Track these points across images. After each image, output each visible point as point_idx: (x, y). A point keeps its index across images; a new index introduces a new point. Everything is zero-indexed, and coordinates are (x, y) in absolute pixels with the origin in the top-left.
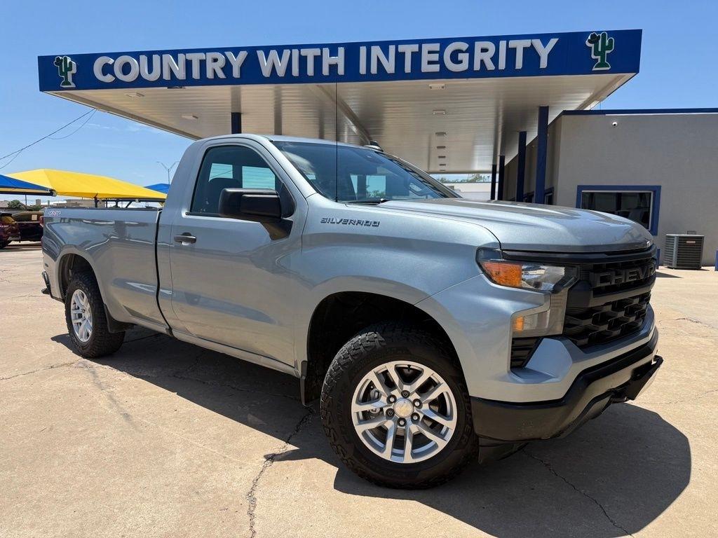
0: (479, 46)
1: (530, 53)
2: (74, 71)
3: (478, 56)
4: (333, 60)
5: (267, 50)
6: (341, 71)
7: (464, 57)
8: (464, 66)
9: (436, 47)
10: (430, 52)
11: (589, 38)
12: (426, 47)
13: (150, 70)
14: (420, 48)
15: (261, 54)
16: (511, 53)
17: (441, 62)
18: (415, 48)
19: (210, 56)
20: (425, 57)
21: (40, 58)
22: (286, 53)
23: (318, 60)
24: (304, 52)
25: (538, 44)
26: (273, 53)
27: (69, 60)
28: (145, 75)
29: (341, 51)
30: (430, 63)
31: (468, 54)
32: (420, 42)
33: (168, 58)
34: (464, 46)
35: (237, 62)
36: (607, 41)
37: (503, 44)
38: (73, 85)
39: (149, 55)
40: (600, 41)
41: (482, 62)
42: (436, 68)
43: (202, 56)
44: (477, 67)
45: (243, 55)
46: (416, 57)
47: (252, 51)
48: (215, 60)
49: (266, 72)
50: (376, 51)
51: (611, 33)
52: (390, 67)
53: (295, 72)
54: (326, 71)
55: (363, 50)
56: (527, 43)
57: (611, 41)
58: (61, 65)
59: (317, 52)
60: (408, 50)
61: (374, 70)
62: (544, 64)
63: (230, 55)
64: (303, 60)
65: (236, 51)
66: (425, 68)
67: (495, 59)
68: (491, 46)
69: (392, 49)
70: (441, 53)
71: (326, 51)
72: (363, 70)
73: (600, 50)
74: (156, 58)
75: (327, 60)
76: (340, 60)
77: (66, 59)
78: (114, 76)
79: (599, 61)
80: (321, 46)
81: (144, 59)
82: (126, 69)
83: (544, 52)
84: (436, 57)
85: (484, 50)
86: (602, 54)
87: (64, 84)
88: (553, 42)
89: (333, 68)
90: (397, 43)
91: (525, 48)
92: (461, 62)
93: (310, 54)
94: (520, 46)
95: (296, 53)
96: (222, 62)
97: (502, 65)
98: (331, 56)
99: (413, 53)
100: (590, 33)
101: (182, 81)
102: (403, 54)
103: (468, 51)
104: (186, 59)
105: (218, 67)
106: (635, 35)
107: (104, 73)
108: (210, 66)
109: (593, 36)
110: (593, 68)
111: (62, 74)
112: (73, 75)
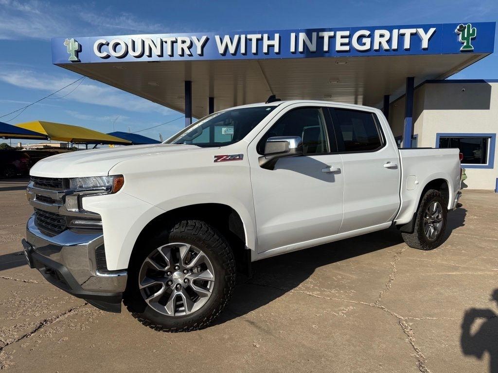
0: (377, 33)
2: (78, 49)
3: (377, 40)
4: (271, 42)
5: (222, 35)
6: (276, 50)
7: (367, 41)
8: (367, 47)
9: (347, 33)
10: (342, 37)
11: (458, 27)
12: (339, 34)
13: (135, 49)
14: (335, 34)
15: (217, 38)
16: (401, 36)
17: (350, 44)
18: (332, 34)
19: (180, 39)
20: (339, 40)
22: (236, 37)
24: (249, 36)
25: (421, 31)
26: (227, 38)
28: (132, 53)
29: (277, 36)
30: (342, 44)
31: (369, 39)
32: (335, 30)
33: (148, 41)
34: (367, 33)
35: (199, 44)
36: (471, 30)
37: (395, 32)
38: (77, 60)
40: (466, 30)
41: (380, 43)
42: (347, 48)
43: (174, 39)
44: (376, 47)
45: (204, 38)
46: (332, 39)
48: (184, 42)
49: (221, 50)
50: (303, 36)
51: (474, 25)
52: (313, 47)
53: (243, 50)
55: (293, 35)
56: (414, 31)
57: (474, 30)
58: (69, 44)
59: (259, 36)
60: (326, 35)
61: (301, 49)
62: (425, 44)
63: (194, 38)
64: (248, 42)
65: (199, 36)
66: (338, 48)
67: (389, 42)
68: (386, 33)
69: (314, 35)
70: (350, 37)
71: (266, 36)
72: (293, 49)
73: (466, 36)
74: (140, 41)
75: (266, 42)
76: (276, 42)
78: (108, 52)
79: (465, 44)
80: (262, 32)
81: (130, 41)
82: (117, 47)
84: (346, 40)
85: (382, 36)
86: (467, 39)
87: (71, 58)
88: (432, 30)
89: (270, 47)
90: (318, 31)
91: (412, 34)
92: (364, 44)
93: (254, 37)
94: (408, 32)
95: (243, 37)
96: (188, 44)
97: (395, 46)
98: (269, 39)
99: (330, 37)
100: (458, 24)
101: (159, 57)
102: (322, 38)
103: (369, 36)
104: (162, 41)
105: (186, 47)
106: (492, 25)
107: (101, 51)
108: (180, 46)
109: (461, 27)
110: (461, 49)
111: (70, 51)
112: (78, 52)
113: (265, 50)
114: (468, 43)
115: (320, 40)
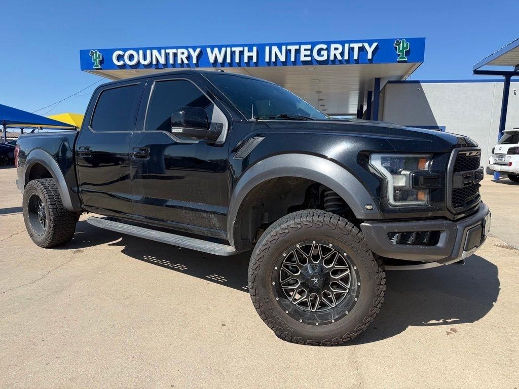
0: (333, 46)
1: (362, 51)
2: (101, 58)
3: (333, 52)
4: (250, 54)
5: (212, 48)
6: (255, 60)
7: (325, 53)
8: (325, 58)
9: (309, 47)
10: (305, 50)
11: (395, 42)
12: (303, 47)
13: (145, 59)
14: (300, 47)
15: (209, 50)
16: (351, 50)
17: (311, 55)
18: (297, 47)
19: (180, 51)
20: (303, 53)
21: (81, 51)
22: (223, 50)
23: (242, 54)
24: (234, 49)
25: (366, 45)
26: (216, 50)
27: (98, 53)
28: (142, 62)
29: (255, 49)
30: (305, 56)
31: (326, 52)
32: (300, 44)
33: (155, 52)
34: (325, 46)
35: (194, 55)
36: (405, 44)
37: (347, 46)
38: (100, 67)
39: (145, 50)
40: (401, 44)
41: (335, 55)
42: (309, 59)
43: (175, 51)
44: (332, 58)
45: (198, 50)
46: (298, 52)
47: (203, 48)
48: (183, 53)
49: (212, 60)
50: (275, 49)
51: (408, 40)
52: (282, 58)
53: (228, 60)
55: (267, 48)
56: (361, 45)
57: (407, 45)
58: (93, 55)
59: (241, 49)
60: (293, 48)
61: (273, 59)
62: (370, 57)
63: (191, 50)
64: (233, 53)
65: (194, 48)
66: (303, 58)
67: (342, 54)
68: (340, 47)
69: (284, 48)
70: (311, 50)
71: (246, 49)
72: (267, 60)
73: (401, 49)
74: (148, 52)
75: (247, 54)
76: (254, 54)
77: (96, 52)
78: (124, 61)
79: (401, 55)
80: (244, 46)
81: (141, 52)
82: (131, 57)
83: (370, 50)
84: (308, 53)
85: (336, 49)
86: (402, 51)
87: (95, 66)
88: (375, 45)
89: (250, 58)
90: (287, 45)
91: (359, 48)
92: (323, 56)
93: (237, 50)
94: (356, 46)
95: (229, 49)
96: (186, 54)
97: (346, 57)
98: (249, 51)
99: (296, 50)
100: (395, 39)
101: (163, 65)
102: (290, 50)
103: (326, 49)
104: (166, 53)
105: (184, 57)
106: (423, 40)
107: (118, 60)
108: (179, 56)
109: (398, 42)
110: (398, 60)
111: (94, 60)
112: (100, 61)
113: (246, 60)
114: (403, 55)
115: (288, 52)
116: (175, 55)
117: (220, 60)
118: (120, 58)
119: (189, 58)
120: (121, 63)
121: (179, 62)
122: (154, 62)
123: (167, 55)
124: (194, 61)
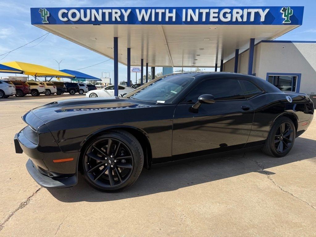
0: (235, 11)
1: (257, 15)
2: (48, 15)
3: (235, 15)
4: (171, 15)
5: (140, 9)
6: (174, 20)
8: (229, 19)
9: (217, 10)
10: (214, 13)
11: (282, 9)
12: (212, 11)
13: (85, 16)
14: (210, 11)
15: (137, 11)
16: (249, 14)
17: (218, 17)
18: (207, 10)
19: (114, 11)
20: (212, 15)
21: (32, 9)
22: (149, 11)
23: (164, 14)
24: (157, 11)
25: (260, 11)
26: (143, 11)
27: (46, 10)
28: (83, 19)
29: (174, 11)
30: (214, 17)
31: (230, 15)
32: (210, 8)
33: (94, 11)
34: (229, 11)
35: (126, 15)
36: (290, 11)
37: (246, 11)
38: (48, 22)
39: (85, 9)
40: (287, 11)
41: (236, 17)
42: (216, 20)
43: (110, 11)
44: (234, 20)
45: (129, 11)
46: (208, 14)
47: (133, 9)
48: (116, 13)
49: (140, 19)
50: (190, 12)
51: (292, 8)
52: (196, 19)
53: (153, 19)
54: (167, 20)
55: (184, 11)
56: (256, 10)
57: (291, 11)
58: (42, 12)
59: (163, 11)
60: (204, 11)
61: (189, 20)
62: (263, 19)
63: (123, 11)
64: (157, 14)
65: (126, 9)
66: (212, 19)
67: (242, 17)
68: (240, 11)
69: (197, 11)
70: (219, 13)
71: (167, 11)
72: (184, 20)
73: (287, 14)
74: (88, 11)
75: (168, 15)
76: (174, 15)
77: (44, 10)
78: (68, 18)
80: (165, 8)
81: (82, 11)
82: (74, 15)
84: (216, 15)
85: (237, 13)
86: (287, 16)
87: (43, 21)
88: (267, 10)
89: (170, 18)
90: (199, 8)
91: (255, 13)
92: (227, 18)
93: (160, 11)
94: (253, 11)
95: (153, 11)
96: (119, 14)
97: (245, 19)
98: (169, 12)
99: (206, 13)
100: (282, 7)
101: (100, 21)
102: (202, 13)
103: (230, 13)
104: (102, 12)
105: (118, 16)
106: (302, 9)
107: (63, 17)
108: (114, 15)
109: (284, 9)
110: (283, 22)
111: (43, 17)
112: (48, 17)
114: (288, 19)
115: (200, 14)
116: (110, 14)
117: (147, 19)
118: (64, 15)
119: (122, 16)
120: (66, 19)
121: (114, 19)
122: (93, 19)
123: (104, 14)
124: (126, 19)
